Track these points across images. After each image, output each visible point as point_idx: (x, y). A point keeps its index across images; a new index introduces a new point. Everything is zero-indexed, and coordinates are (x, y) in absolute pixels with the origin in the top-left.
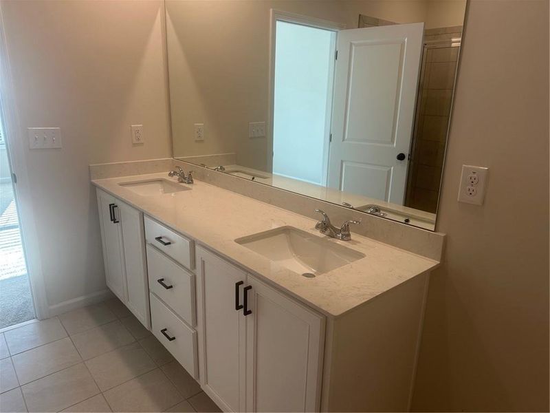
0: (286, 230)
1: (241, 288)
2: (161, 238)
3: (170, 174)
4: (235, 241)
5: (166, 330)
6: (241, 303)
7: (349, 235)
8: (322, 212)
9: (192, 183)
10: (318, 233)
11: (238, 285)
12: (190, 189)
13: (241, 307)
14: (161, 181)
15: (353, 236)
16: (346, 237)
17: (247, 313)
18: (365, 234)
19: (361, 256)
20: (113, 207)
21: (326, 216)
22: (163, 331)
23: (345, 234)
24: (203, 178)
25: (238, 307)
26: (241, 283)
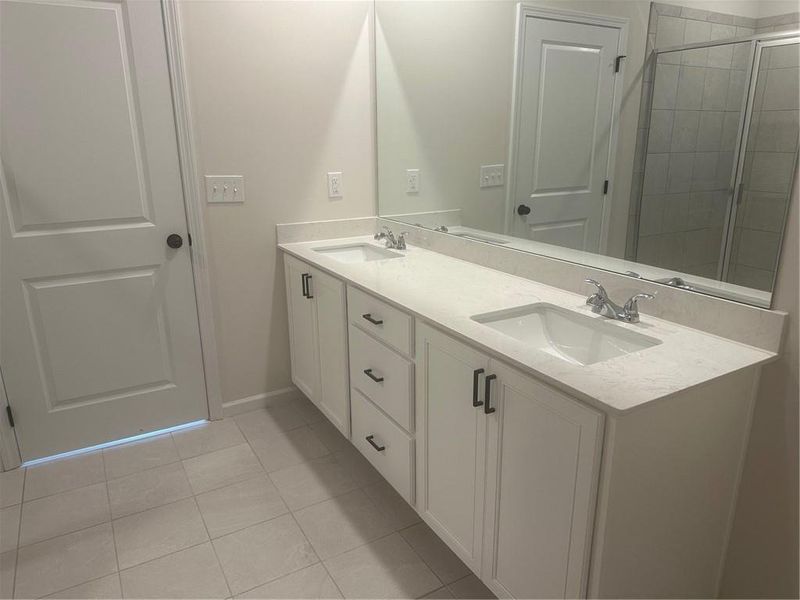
0: (541, 309)
1: (482, 379)
2: (369, 315)
3: (376, 237)
4: (471, 318)
5: (372, 437)
6: (481, 397)
7: (637, 316)
8: (596, 283)
9: (405, 248)
10: (589, 312)
11: (477, 373)
12: (403, 256)
13: (481, 404)
14: (362, 246)
15: (642, 317)
16: (632, 318)
17: (488, 410)
18: (661, 315)
19: (655, 342)
20: (306, 278)
21: (601, 288)
22: (369, 439)
23: (630, 314)
24: (418, 243)
25: (476, 403)
26: (482, 371)
